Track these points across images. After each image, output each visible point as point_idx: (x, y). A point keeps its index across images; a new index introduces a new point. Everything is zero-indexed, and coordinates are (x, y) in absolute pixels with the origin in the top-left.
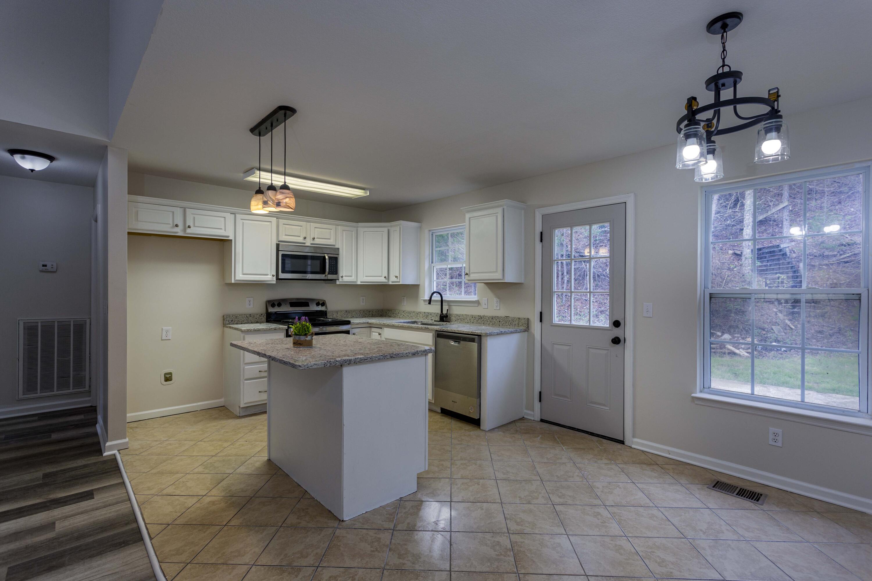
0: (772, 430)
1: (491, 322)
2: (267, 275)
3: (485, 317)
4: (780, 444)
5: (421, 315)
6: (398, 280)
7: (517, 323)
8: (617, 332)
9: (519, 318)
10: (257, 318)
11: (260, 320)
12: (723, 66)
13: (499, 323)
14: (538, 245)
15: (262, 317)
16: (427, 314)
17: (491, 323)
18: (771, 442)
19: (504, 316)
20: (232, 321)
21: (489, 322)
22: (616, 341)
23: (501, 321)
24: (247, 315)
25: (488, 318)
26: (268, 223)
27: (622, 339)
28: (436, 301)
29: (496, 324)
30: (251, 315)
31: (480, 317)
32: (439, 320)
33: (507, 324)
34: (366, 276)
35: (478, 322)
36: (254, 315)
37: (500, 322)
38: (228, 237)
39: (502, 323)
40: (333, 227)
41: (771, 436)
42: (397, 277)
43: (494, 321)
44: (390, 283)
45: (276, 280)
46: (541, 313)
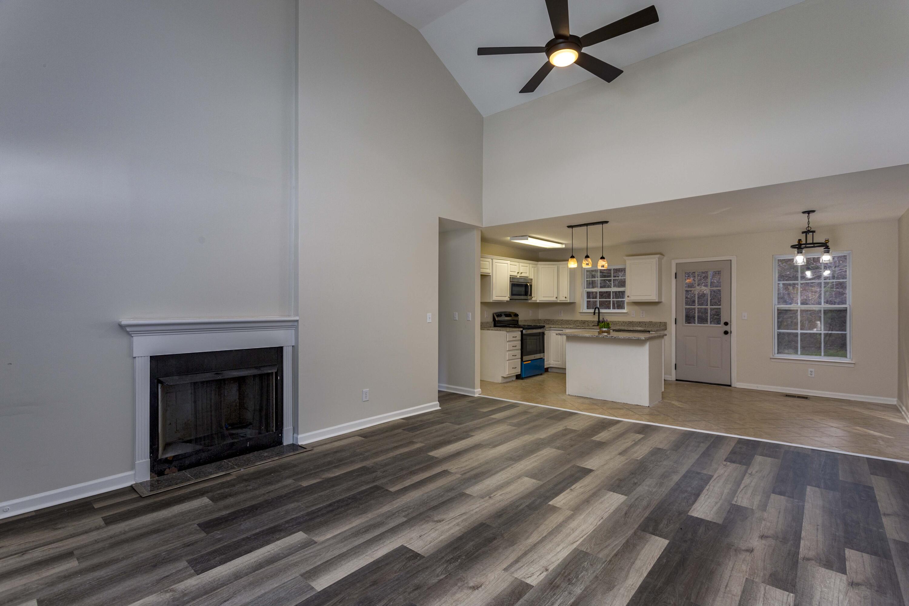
0: (810, 370)
1: (638, 325)
2: (506, 297)
3: (634, 322)
4: (813, 376)
5: (578, 322)
6: (567, 300)
7: (659, 325)
8: (727, 328)
9: (660, 322)
11: (492, 325)
12: (808, 227)
14: (674, 280)
15: (493, 323)
16: (584, 321)
18: (809, 375)
19: (649, 321)
22: (726, 333)
24: (488, 322)
25: (636, 323)
26: (506, 265)
27: (729, 332)
28: (597, 313)
31: (630, 322)
32: (597, 325)
33: (651, 326)
34: (543, 297)
35: (628, 325)
36: (490, 322)
37: (646, 325)
38: (489, 273)
39: (648, 325)
40: (528, 265)
41: (810, 373)
42: (566, 298)
43: (642, 324)
44: (559, 301)
45: (509, 300)
46: (676, 319)
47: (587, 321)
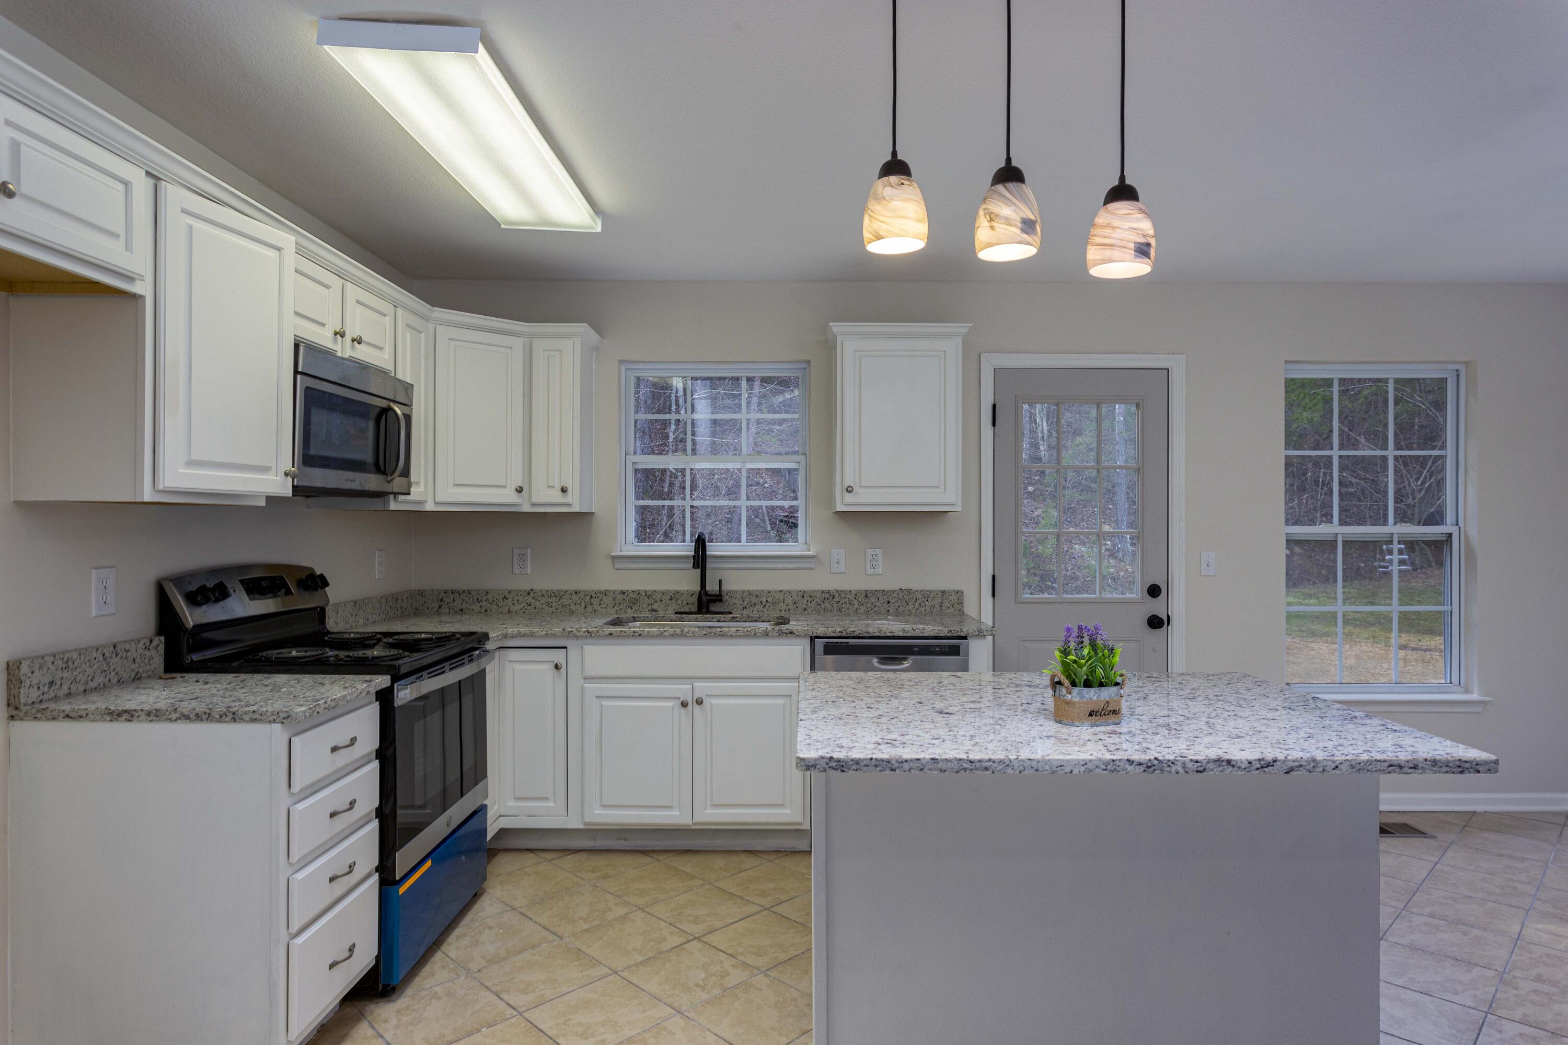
1: (861, 604)
2: (265, 469)
3: (843, 595)
5: (609, 600)
6: (569, 500)
7: (936, 602)
8: (1156, 607)
9: (943, 592)
10: (138, 660)
11: (148, 668)
13: (886, 605)
14: (988, 432)
15: (153, 652)
16: (635, 596)
17: (862, 609)
19: (897, 588)
20: (51, 683)
21: (856, 606)
22: (1155, 622)
23: (893, 601)
24: (105, 651)
25: (852, 597)
26: (273, 254)
27: (1164, 617)
29: (876, 609)
30: (119, 647)
31: (827, 595)
32: (696, 610)
33: (910, 607)
34: (455, 486)
35: (823, 606)
36: (127, 646)
37: (889, 603)
38: (130, 279)
39: (897, 605)
40: (387, 308)
42: (564, 490)
43: (873, 600)
44: (526, 508)
45: (288, 492)
46: (994, 577)
47: (649, 595)
